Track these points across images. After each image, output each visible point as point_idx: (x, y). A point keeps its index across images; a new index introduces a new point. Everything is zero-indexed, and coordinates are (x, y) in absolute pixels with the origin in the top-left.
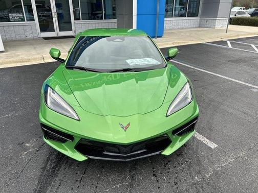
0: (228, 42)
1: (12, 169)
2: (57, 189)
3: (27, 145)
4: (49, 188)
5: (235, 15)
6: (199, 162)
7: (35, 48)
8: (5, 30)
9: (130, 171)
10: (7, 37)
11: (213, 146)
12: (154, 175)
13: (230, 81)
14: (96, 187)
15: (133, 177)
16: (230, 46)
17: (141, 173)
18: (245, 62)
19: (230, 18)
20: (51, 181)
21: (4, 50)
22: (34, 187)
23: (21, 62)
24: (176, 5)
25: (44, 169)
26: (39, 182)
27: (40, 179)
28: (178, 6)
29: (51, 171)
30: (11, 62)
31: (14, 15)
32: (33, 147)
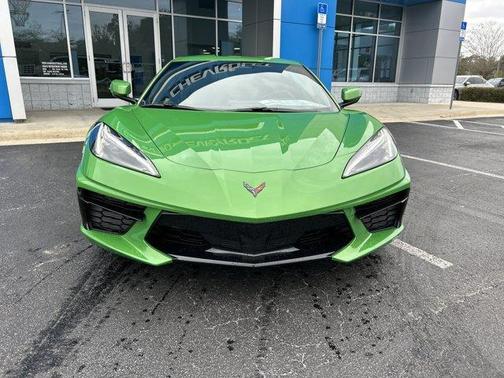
0: (456, 122)
1: (8, 288)
2: (101, 322)
3: (46, 252)
4: (84, 321)
5: (465, 84)
6: (415, 290)
7: (84, 120)
8: (32, 89)
9: (263, 298)
10: (35, 104)
11: (443, 264)
12: (316, 306)
13: (466, 172)
14: (188, 322)
15: (269, 308)
16: (460, 126)
17: (287, 302)
18: (493, 147)
19: (456, 90)
20: (90, 310)
21: (25, 118)
22: (51, 318)
23: (54, 137)
24: (351, 67)
25: (76, 289)
26: (62, 311)
27: (65, 306)
28: (355, 69)
29: (90, 293)
30: (34, 136)
31: (52, 64)
32: (59, 256)
